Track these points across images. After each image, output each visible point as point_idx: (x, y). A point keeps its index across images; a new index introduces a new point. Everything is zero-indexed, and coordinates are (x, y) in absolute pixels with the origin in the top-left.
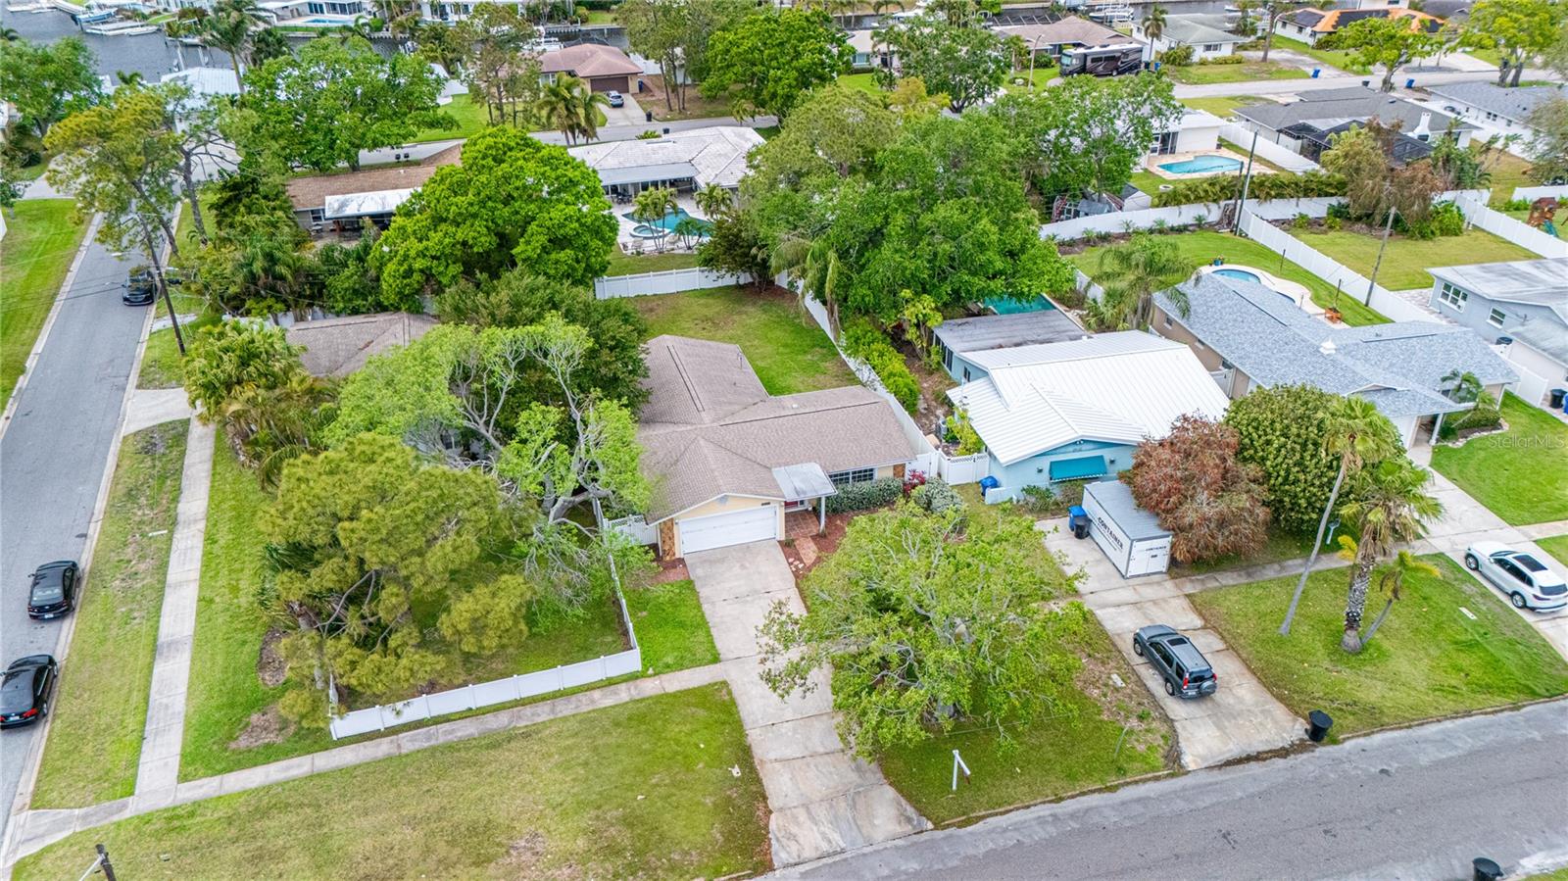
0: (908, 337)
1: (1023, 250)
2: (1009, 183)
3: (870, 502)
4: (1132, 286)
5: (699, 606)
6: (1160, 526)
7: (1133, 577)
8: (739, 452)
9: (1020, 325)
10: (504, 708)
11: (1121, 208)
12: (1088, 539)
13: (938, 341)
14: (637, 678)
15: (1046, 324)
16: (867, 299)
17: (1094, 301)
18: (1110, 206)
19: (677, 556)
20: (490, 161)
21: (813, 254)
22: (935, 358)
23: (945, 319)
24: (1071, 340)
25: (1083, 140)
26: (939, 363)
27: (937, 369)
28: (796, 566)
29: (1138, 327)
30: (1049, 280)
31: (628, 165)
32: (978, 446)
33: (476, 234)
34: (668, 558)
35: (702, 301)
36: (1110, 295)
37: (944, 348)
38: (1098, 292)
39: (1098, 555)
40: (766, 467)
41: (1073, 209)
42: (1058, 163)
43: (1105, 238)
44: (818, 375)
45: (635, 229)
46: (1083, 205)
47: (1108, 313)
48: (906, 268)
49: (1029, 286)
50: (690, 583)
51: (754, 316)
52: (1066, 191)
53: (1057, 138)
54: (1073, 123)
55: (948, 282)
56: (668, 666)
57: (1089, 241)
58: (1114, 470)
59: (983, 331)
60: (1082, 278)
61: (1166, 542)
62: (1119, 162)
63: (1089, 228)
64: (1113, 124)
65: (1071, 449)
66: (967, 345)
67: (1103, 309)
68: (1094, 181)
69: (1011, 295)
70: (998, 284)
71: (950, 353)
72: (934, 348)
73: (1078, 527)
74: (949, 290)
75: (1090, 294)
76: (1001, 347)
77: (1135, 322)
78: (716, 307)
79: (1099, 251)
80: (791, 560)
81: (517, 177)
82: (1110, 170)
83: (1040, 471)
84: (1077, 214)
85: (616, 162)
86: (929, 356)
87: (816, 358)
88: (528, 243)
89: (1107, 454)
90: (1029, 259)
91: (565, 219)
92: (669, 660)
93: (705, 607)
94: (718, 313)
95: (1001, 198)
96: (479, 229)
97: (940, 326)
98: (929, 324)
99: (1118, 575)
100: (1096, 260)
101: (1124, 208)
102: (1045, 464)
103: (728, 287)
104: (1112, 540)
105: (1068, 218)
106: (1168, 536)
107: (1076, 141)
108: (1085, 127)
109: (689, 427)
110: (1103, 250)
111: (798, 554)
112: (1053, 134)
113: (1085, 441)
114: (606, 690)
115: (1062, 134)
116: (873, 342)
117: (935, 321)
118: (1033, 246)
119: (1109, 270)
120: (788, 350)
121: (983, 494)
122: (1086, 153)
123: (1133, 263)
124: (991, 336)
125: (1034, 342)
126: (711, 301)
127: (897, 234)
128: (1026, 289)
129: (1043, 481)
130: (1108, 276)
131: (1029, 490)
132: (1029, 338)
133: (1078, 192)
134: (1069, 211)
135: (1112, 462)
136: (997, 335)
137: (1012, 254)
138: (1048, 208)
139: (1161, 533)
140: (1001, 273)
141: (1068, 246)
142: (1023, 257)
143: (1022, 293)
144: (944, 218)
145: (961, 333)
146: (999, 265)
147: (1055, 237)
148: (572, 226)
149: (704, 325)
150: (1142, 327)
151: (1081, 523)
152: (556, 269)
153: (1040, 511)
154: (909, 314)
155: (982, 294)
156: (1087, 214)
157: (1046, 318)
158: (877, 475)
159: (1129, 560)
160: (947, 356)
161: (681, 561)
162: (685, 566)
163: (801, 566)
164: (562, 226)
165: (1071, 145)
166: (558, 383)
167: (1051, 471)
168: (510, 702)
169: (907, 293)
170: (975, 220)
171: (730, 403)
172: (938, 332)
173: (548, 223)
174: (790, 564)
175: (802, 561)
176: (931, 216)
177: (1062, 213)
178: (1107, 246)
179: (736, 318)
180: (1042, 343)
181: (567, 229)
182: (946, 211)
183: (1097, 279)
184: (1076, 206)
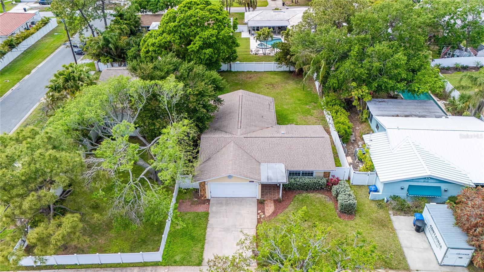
0: (353, 104)
1: (419, 69)
2: (418, 36)
3: (308, 187)
4: (476, 94)
5: (206, 228)
6: (468, 242)
7: (445, 265)
8: (248, 152)
9: (410, 106)
10: (92, 268)
11: (476, 55)
12: (422, 234)
13: (368, 109)
14: (158, 265)
15: (425, 108)
16: (334, 85)
17: (454, 98)
18: (471, 54)
19: (207, 198)
20: (186, 9)
21: (314, 61)
22: (365, 116)
23: (373, 97)
24: (436, 117)
25: (462, 21)
26: (366, 118)
27: (365, 122)
28: (260, 216)
29: (475, 115)
30: (429, 86)
31: (264, 20)
32: (371, 169)
33: (175, 39)
34: (203, 198)
35: (272, 76)
36: (462, 97)
37: (370, 112)
38: (456, 94)
39: (426, 245)
40: (258, 162)
41: (451, 53)
42: (447, 31)
43: (465, 68)
44: (308, 116)
45: (258, 45)
46: (457, 52)
47: (461, 105)
48: (356, 72)
49: (418, 88)
50: (208, 214)
51: (291, 85)
52: (450, 44)
53: (449, 19)
54: (459, 13)
55: (377, 81)
56: (175, 262)
57: (457, 69)
58: (446, 196)
59: (391, 106)
60: (449, 86)
61: (470, 253)
62: (479, 33)
63: (458, 62)
64: (479, 14)
65: (423, 180)
66: (380, 113)
67: (458, 103)
68: (465, 42)
69: (409, 91)
70: (401, 85)
71: (372, 116)
72: (365, 111)
73: (418, 226)
74: (376, 85)
75: (452, 94)
76: (398, 116)
77: (473, 112)
78: (277, 79)
79: (461, 74)
80: (259, 211)
81: (195, 16)
82: (474, 37)
83: (402, 189)
84: (453, 56)
85: (260, 18)
86: (362, 115)
87: (310, 108)
88: (194, 44)
89: (443, 186)
90: (422, 75)
91: (211, 36)
92: (178, 258)
93: (208, 230)
94: (277, 82)
95: (412, 43)
96: (176, 37)
97: (370, 101)
98: (364, 100)
99: (436, 261)
100: (459, 78)
101: (477, 55)
102: (406, 185)
103: (285, 71)
104: (436, 241)
105: (448, 57)
106: (472, 249)
107: (459, 22)
108: (465, 16)
109: (230, 136)
110: (463, 74)
111: (264, 209)
112: (447, 18)
113: (431, 178)
114: (141, 268)
115: (452, 18)
116: (335, 105)
117: (369, 98)
118: (425, 68)
119: (464, 85)
120: (299, 102)
121: (369, 193)
122: (463, 27)
123: (478, 83)
124: (395, 109)
125: (416, 116)
126: (276, 76)
127: (354, 56)
128: (416, 89)
129: (403, 194)
130: (463, 87)
131: (395, 198)
132: (414, 113)
133: (455, 45)
134: (449, 54)
135: (446, 191)
136: (398, 109)
137: (414, 71)
138: (439, 52)
139: (468, 247)
140: (405, 80)
141: (445, 70)
142: (419, 73)
143: (415, 91)
144: (379, 50)
145: (379, 106)
146: (404, 76)
147: (440, 65)
148: (213, 39)
149: (269, 87)
150: (477, 115)
151: (419, 225)
152: (204, 56)
153: (398, 210)
154: (355, 94)
155: (393, 89)
156: (458, 56)
157: (425, 104)
158: (314, 174)
159: (444, 257)
160: (370, 116)
161: (209, 201)
162: (209, 204)
163: (262, 216)
164: (208, 38)
165: (455, 23)
166: (165, 109)
167: (408, 190)
168: (96, 264)
169: (354, 84)
170: (396, 52)
171: (256, 126)
172: (368, 104)
173: (203, 37)
174: (258, 214)
175: (264, 214)
176: (372, 48)
177: (446, 54)
178: (465, 73)
179: (283, 85)
180: (420, 117)
181: (211, 40)
182: (382, 47)
183: (457, 88)
184: (454, 52)
